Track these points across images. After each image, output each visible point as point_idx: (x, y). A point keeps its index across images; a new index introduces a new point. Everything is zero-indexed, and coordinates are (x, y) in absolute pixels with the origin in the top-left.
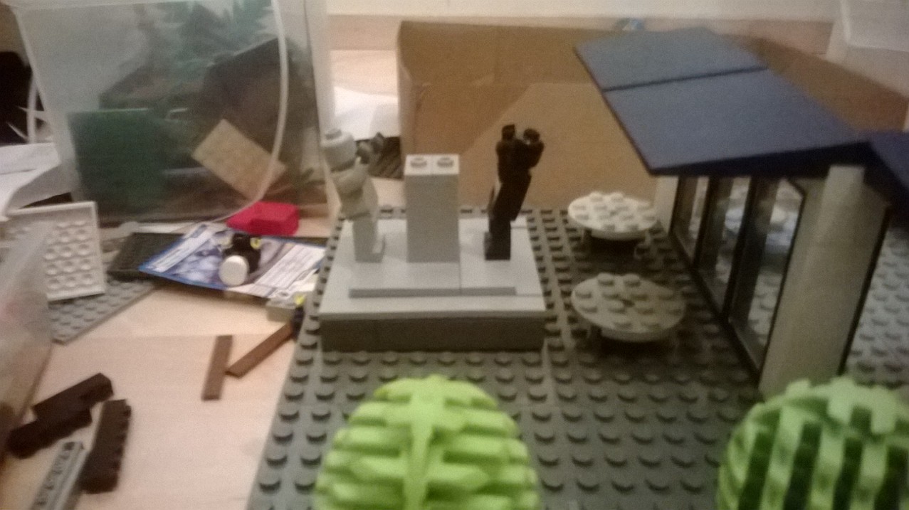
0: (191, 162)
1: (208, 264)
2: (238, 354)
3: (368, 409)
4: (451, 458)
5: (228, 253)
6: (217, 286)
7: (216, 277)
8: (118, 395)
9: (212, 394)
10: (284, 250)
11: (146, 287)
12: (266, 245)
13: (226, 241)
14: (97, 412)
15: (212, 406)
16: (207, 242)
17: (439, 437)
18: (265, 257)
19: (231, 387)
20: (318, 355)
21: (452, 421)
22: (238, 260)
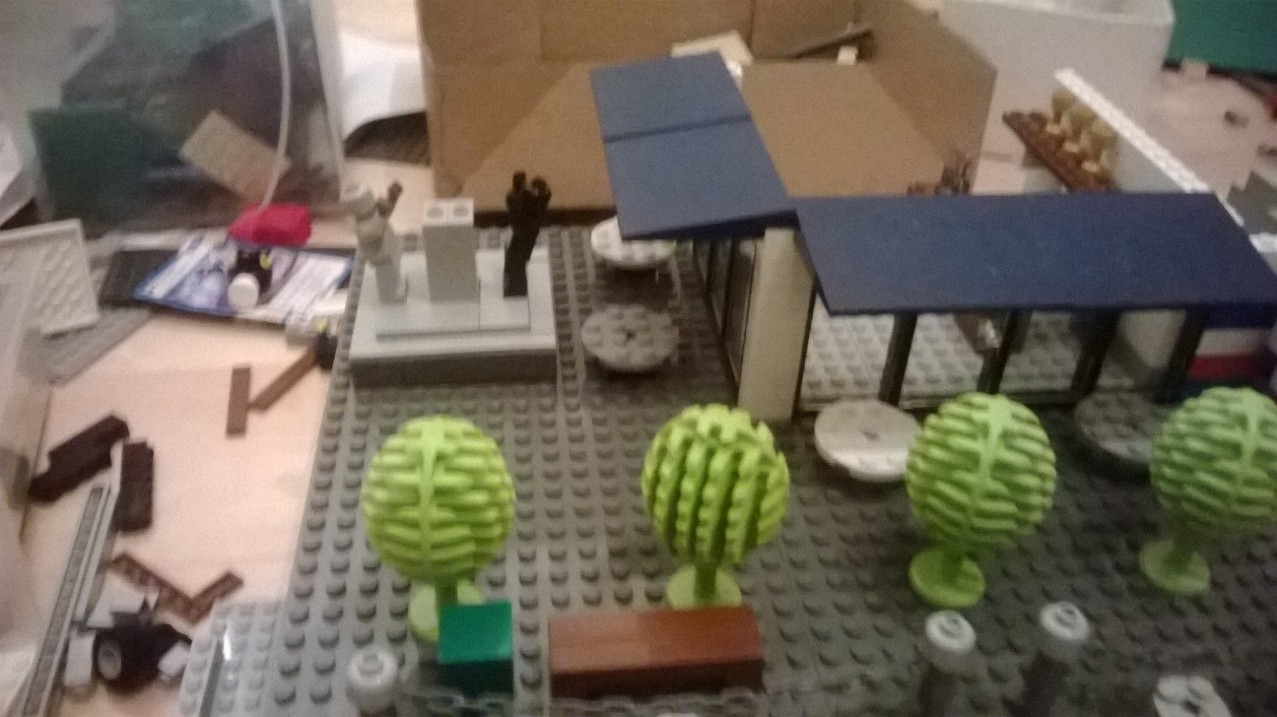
0: (177, 162)
1: (212, 284)
2: (258, 386)
3: (394, 442)
4: (451, 470)
5: (234, 272)
6: (225, 311)
7: (223, 299)
8: (136, 434)
9: (236, 428)
10: (298, 263)
11: (144, 313)
12: (277, 260)
13: (230, 257)
14: (117, 454)
15: (237, 444)
16: (207, 257)
17: (440, 458)
18: (276, 275)
19: (255, 421)
20: (351, 394)
21: (449, 447)
22: (247, 282)
